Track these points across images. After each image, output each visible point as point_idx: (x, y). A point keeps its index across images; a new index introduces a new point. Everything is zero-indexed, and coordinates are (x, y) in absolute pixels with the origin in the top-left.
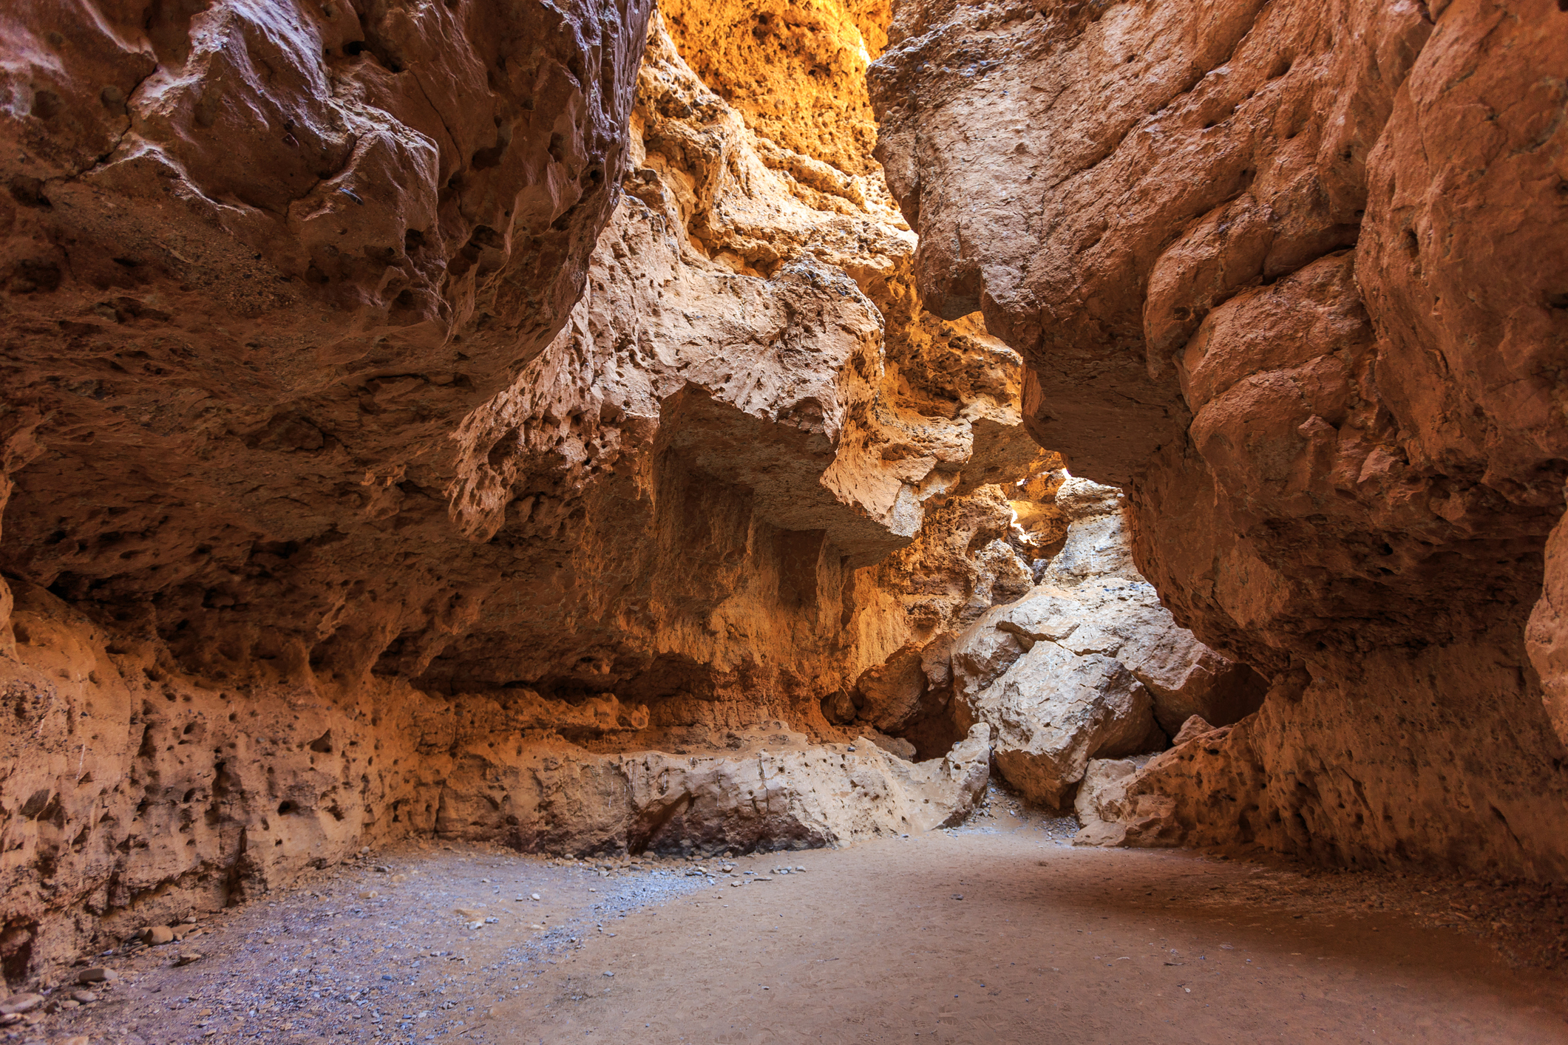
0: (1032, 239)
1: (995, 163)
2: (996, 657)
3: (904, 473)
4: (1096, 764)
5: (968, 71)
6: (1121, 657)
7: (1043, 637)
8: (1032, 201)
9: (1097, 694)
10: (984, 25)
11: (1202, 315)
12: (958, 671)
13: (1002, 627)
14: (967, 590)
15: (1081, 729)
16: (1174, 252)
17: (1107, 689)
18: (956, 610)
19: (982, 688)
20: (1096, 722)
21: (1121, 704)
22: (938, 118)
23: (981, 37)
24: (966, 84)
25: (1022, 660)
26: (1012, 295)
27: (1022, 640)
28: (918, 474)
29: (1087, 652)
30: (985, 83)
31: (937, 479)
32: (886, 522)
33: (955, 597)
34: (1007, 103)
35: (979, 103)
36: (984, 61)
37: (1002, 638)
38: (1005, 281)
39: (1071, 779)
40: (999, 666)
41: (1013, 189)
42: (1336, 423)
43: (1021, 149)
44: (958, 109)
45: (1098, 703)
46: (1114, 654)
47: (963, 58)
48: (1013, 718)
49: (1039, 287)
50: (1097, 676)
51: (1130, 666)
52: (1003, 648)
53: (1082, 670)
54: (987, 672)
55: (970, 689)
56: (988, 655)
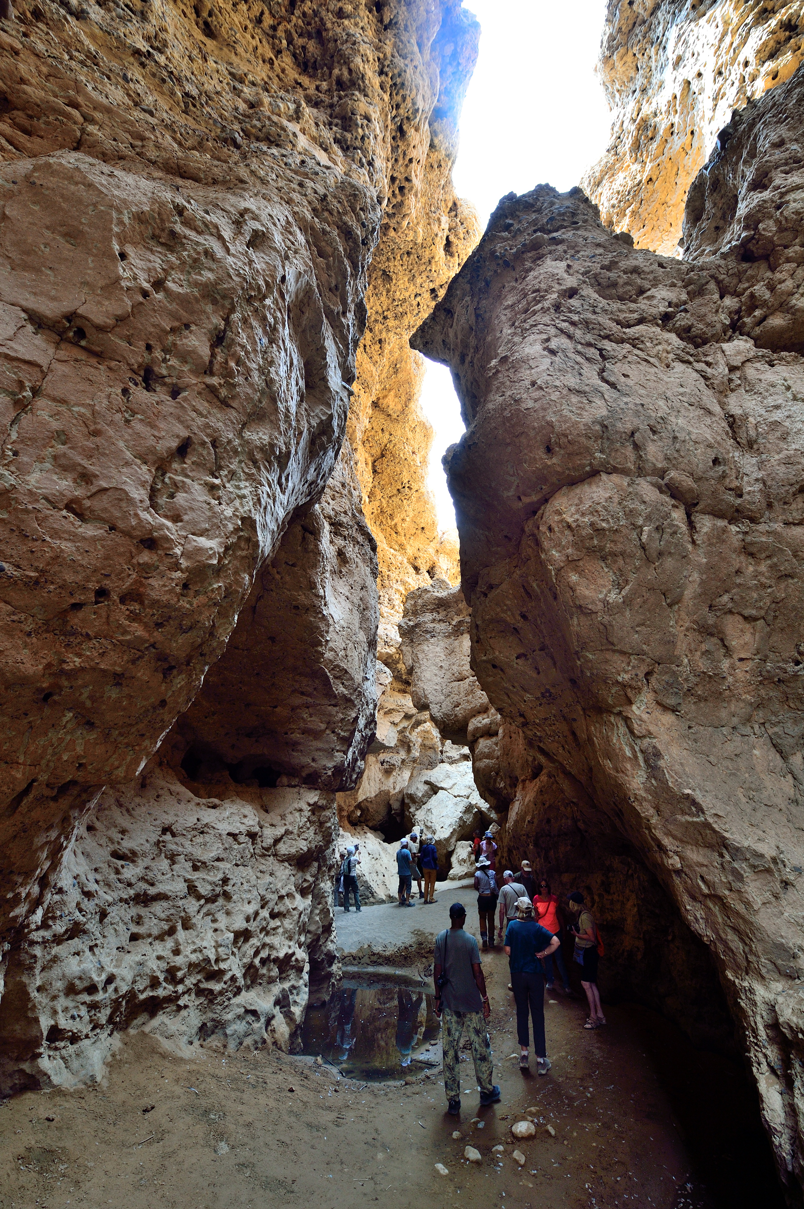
0: (443, 697)
1: (435, 670)
2: (423, 796)
3: (392, 720)
4: (459, 843)
5: (428, 636)
6: (470, 800)
7: (442, 788)
8: (444, 685)
9: (461, 815)
10: (433, 621)
11: (478, 738)
12: (407, 801)
13: (426, 783)
14: (409, 750)
15: (454, 829)
16: (473, 720)
17: (465, 812)
18: (403, 761)
19: (417, 810)
20: (460, 826)
21: (469, 818)
22: (418, 648)
23: (432, 625)
24: (427, 640)
25: (434, 797)
26: (438, 714)
27: (434, 789)
28: (397, 720)
29: (459, 796)
30: (432, 640)
31: (404, 721)
32: (384, 742)
33: (403, 755)
34: (438, 649)
35: (431, 647)
36: (432, 633)
37: (426, 787)
38: (436, 710)
39: (450, 850)
40: (424, 800)
41: (439, 680)
42: (497, 774)
43: (441, 667)
44: (425, 648)
45: (461, 818)
46: (468, 798)
47: (427, 632)
48: (429, 824)
49: (444, 714)
50: (461, 808)
51: (473, 802)
52: (426, 792)
53: (456, 804)
54: (420, 803)
55: (412, 810)
56: (420, 795)
